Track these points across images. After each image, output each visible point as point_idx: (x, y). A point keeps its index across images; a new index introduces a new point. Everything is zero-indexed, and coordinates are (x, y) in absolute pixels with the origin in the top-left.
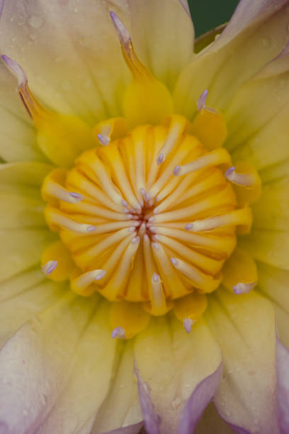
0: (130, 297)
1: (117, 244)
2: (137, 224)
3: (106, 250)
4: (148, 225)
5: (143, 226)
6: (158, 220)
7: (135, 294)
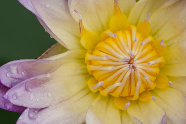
0: (123, 95)
1: (121, 74)
2: (129, 65)
3: (116, 77)
4: (133, 65)
5: (131, 65)
6: (136, 62)
7: (126, 94)
